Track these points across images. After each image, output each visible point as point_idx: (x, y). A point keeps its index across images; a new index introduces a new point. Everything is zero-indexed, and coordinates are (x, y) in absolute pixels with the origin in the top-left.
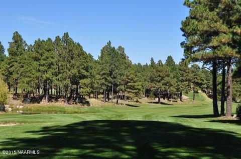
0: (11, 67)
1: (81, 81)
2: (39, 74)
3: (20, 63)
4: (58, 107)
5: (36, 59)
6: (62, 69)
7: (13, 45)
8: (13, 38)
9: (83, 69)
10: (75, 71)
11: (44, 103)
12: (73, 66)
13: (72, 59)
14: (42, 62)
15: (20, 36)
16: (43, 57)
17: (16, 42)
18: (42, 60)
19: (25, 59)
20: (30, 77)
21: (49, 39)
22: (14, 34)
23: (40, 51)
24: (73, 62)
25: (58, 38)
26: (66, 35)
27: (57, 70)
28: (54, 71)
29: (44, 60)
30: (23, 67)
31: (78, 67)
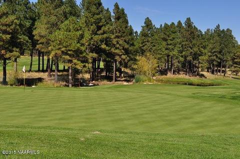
0: (144, 46)
1: (200, 58)
2: (167, 52)
3: (152, 43)
4: (182, 79)
5: (165, 40)
6: (185, 48)
7: (145, 28)
8: (145, 23)
9: (202, 47)
10: (196, 49)
11: (170, 75)
12: (194, 45)
13: (193, 38)
14: (169, 42)
15: (151, 21)
16: (170, 38)
17: (147, 26)
18: (169, 41)
19: (156, 40)
20: (161, 54)
21: (173, 23)
22: (146, 19)
23: (168, 33)
24: (194, 42)
26: (189, 19)
27: (181, 49)
28: (179, 49)
29: (171, 40)
30: (154, 46)
31: (198, 46)
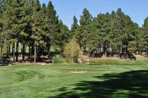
0: (82, 32)
1: (129, 43)
2: (100, 37)
3: (88, 30)
4: (113, 61)
5: (99, 27)
6: (117, 34)
7: (83, 17)
8: (83, 13)
9: (131, 34)
10: (125, 35)
11: (104, 57)
12: (124, 32)
13: (123, 27)
15: (88, 12)
16: (103, 26)
17: (85, 16)
18: (102, 28)
19: (91, 27)
20: (94, 39)
21: (108, 13)
22: (84, 10)
23: (102, 22)
24: (124, 29)
25: (113, 12)
26: (119, 10)
27: (113, 35)
28: (111, 35)
29: (104, 27)
30: (89, 32)
31: (128, 33)
